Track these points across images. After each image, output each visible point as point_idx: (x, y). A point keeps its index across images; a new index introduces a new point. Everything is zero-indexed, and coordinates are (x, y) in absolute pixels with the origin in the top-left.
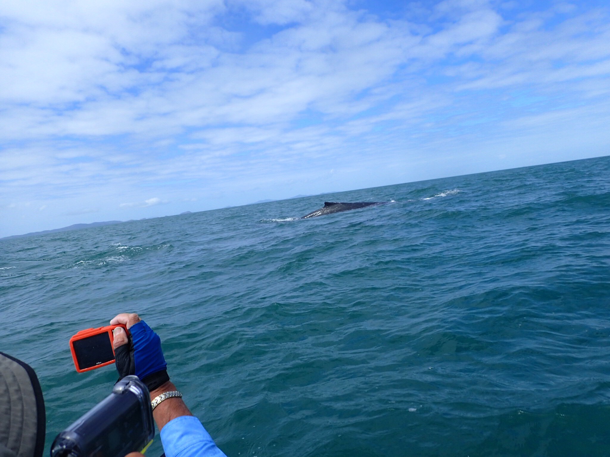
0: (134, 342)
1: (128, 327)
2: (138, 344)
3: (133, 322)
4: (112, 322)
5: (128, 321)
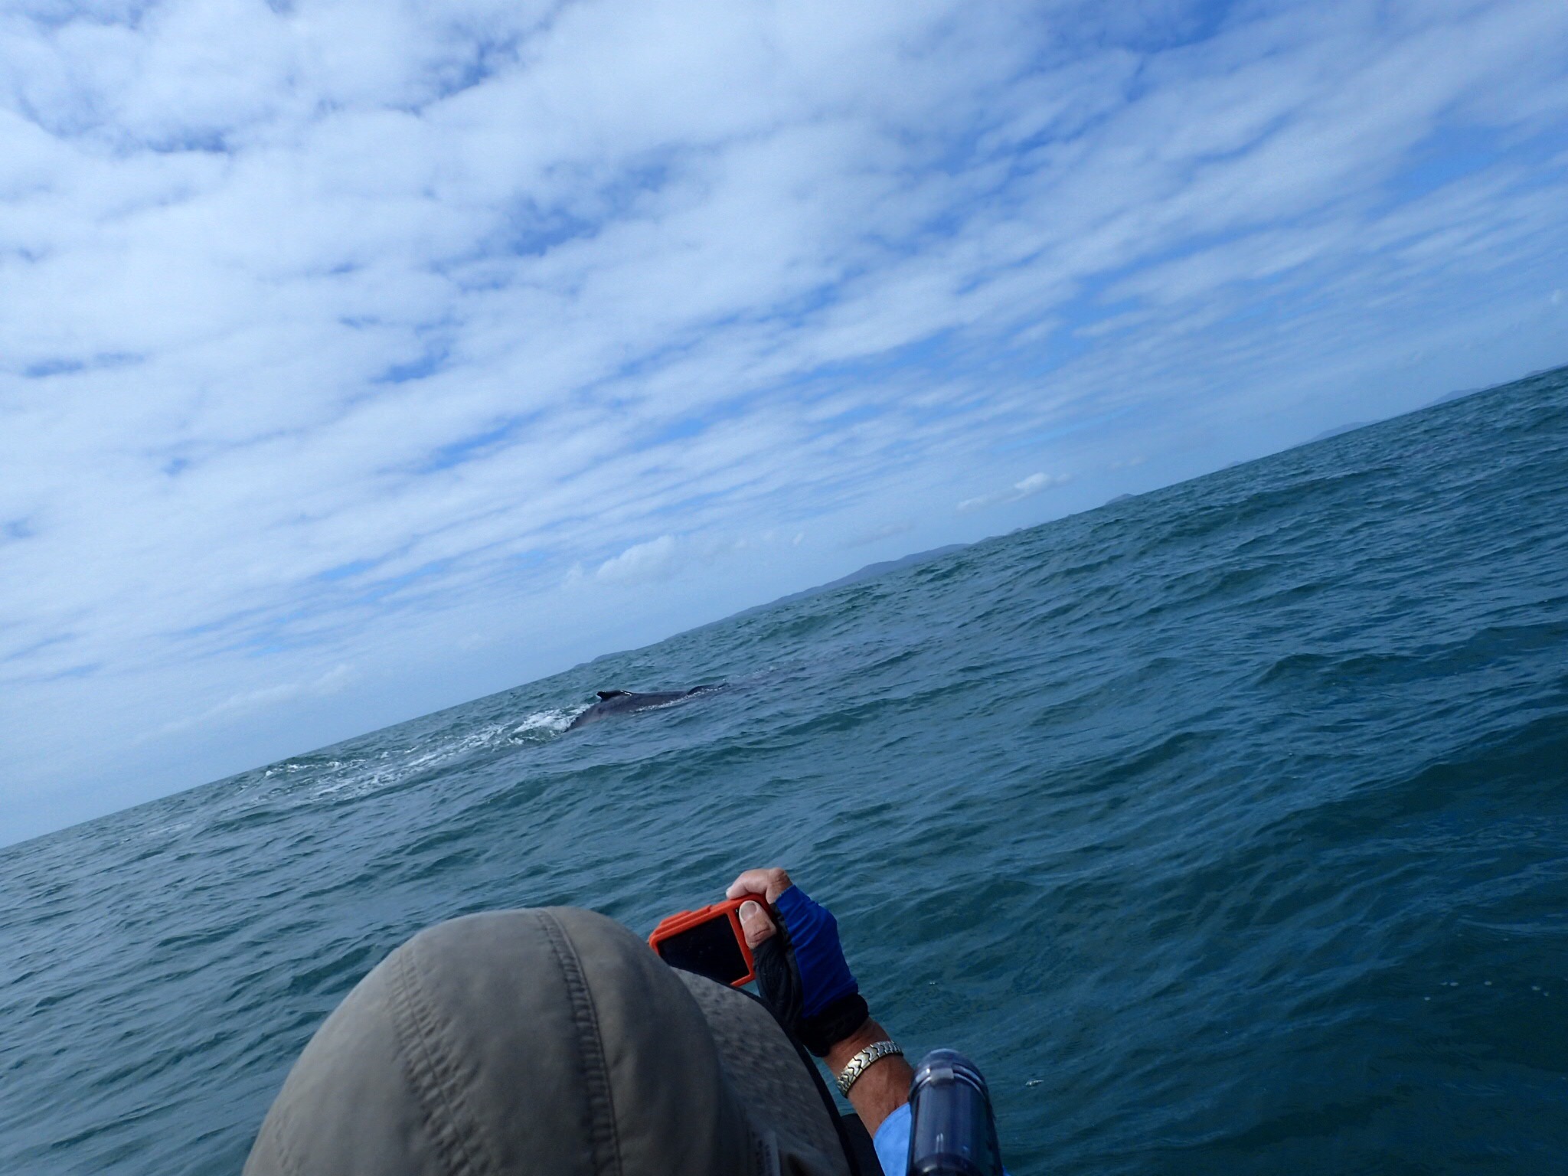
0: (790, 929)
1: (770, 899)
2: (800, 934)
3: (780, 887)
4: (731, 891)
5: (769, 886)
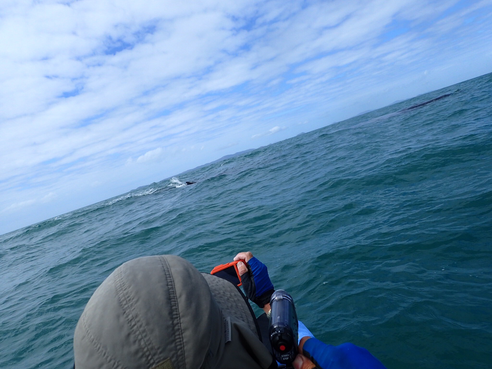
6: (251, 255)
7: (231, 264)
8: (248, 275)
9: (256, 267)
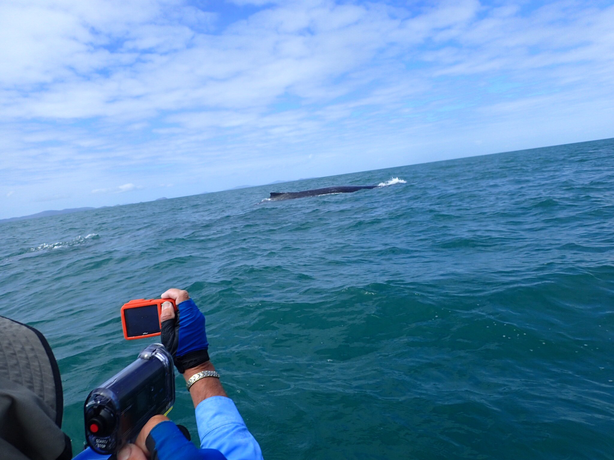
0: (180, 318)
2: (184, 321)
3: (182, 299)
6: (185, 296)
7: (155, 302)
8: (173, 323)
9: (188, 315)
